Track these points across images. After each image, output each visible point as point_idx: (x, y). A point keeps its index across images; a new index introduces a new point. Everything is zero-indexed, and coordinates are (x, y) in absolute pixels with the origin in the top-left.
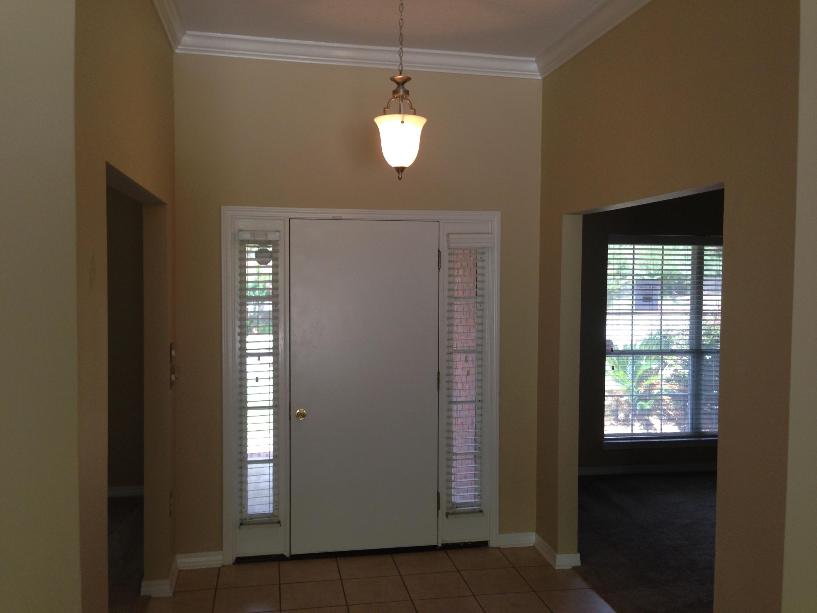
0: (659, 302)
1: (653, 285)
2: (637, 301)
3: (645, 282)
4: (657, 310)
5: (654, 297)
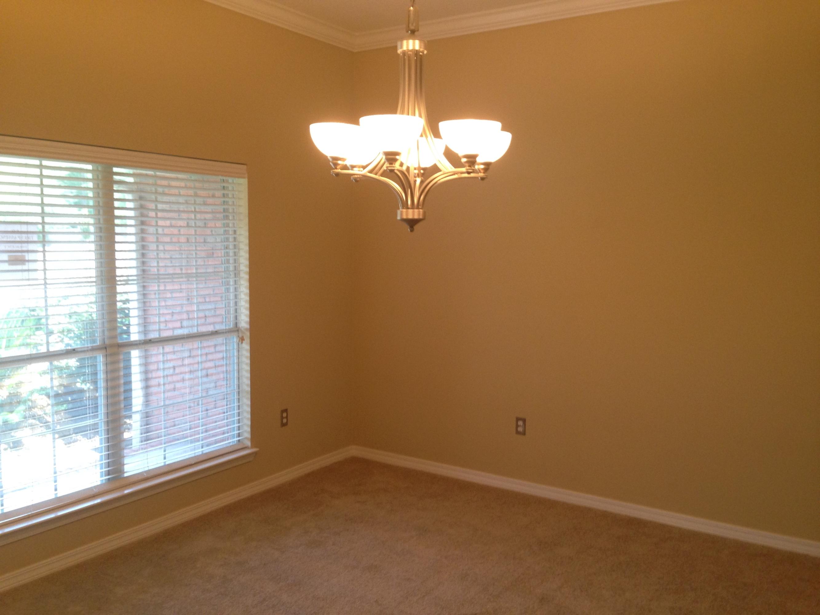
0: (40, 266)
1: (28, 232)
4: (37, 279)
5: (30, 256)
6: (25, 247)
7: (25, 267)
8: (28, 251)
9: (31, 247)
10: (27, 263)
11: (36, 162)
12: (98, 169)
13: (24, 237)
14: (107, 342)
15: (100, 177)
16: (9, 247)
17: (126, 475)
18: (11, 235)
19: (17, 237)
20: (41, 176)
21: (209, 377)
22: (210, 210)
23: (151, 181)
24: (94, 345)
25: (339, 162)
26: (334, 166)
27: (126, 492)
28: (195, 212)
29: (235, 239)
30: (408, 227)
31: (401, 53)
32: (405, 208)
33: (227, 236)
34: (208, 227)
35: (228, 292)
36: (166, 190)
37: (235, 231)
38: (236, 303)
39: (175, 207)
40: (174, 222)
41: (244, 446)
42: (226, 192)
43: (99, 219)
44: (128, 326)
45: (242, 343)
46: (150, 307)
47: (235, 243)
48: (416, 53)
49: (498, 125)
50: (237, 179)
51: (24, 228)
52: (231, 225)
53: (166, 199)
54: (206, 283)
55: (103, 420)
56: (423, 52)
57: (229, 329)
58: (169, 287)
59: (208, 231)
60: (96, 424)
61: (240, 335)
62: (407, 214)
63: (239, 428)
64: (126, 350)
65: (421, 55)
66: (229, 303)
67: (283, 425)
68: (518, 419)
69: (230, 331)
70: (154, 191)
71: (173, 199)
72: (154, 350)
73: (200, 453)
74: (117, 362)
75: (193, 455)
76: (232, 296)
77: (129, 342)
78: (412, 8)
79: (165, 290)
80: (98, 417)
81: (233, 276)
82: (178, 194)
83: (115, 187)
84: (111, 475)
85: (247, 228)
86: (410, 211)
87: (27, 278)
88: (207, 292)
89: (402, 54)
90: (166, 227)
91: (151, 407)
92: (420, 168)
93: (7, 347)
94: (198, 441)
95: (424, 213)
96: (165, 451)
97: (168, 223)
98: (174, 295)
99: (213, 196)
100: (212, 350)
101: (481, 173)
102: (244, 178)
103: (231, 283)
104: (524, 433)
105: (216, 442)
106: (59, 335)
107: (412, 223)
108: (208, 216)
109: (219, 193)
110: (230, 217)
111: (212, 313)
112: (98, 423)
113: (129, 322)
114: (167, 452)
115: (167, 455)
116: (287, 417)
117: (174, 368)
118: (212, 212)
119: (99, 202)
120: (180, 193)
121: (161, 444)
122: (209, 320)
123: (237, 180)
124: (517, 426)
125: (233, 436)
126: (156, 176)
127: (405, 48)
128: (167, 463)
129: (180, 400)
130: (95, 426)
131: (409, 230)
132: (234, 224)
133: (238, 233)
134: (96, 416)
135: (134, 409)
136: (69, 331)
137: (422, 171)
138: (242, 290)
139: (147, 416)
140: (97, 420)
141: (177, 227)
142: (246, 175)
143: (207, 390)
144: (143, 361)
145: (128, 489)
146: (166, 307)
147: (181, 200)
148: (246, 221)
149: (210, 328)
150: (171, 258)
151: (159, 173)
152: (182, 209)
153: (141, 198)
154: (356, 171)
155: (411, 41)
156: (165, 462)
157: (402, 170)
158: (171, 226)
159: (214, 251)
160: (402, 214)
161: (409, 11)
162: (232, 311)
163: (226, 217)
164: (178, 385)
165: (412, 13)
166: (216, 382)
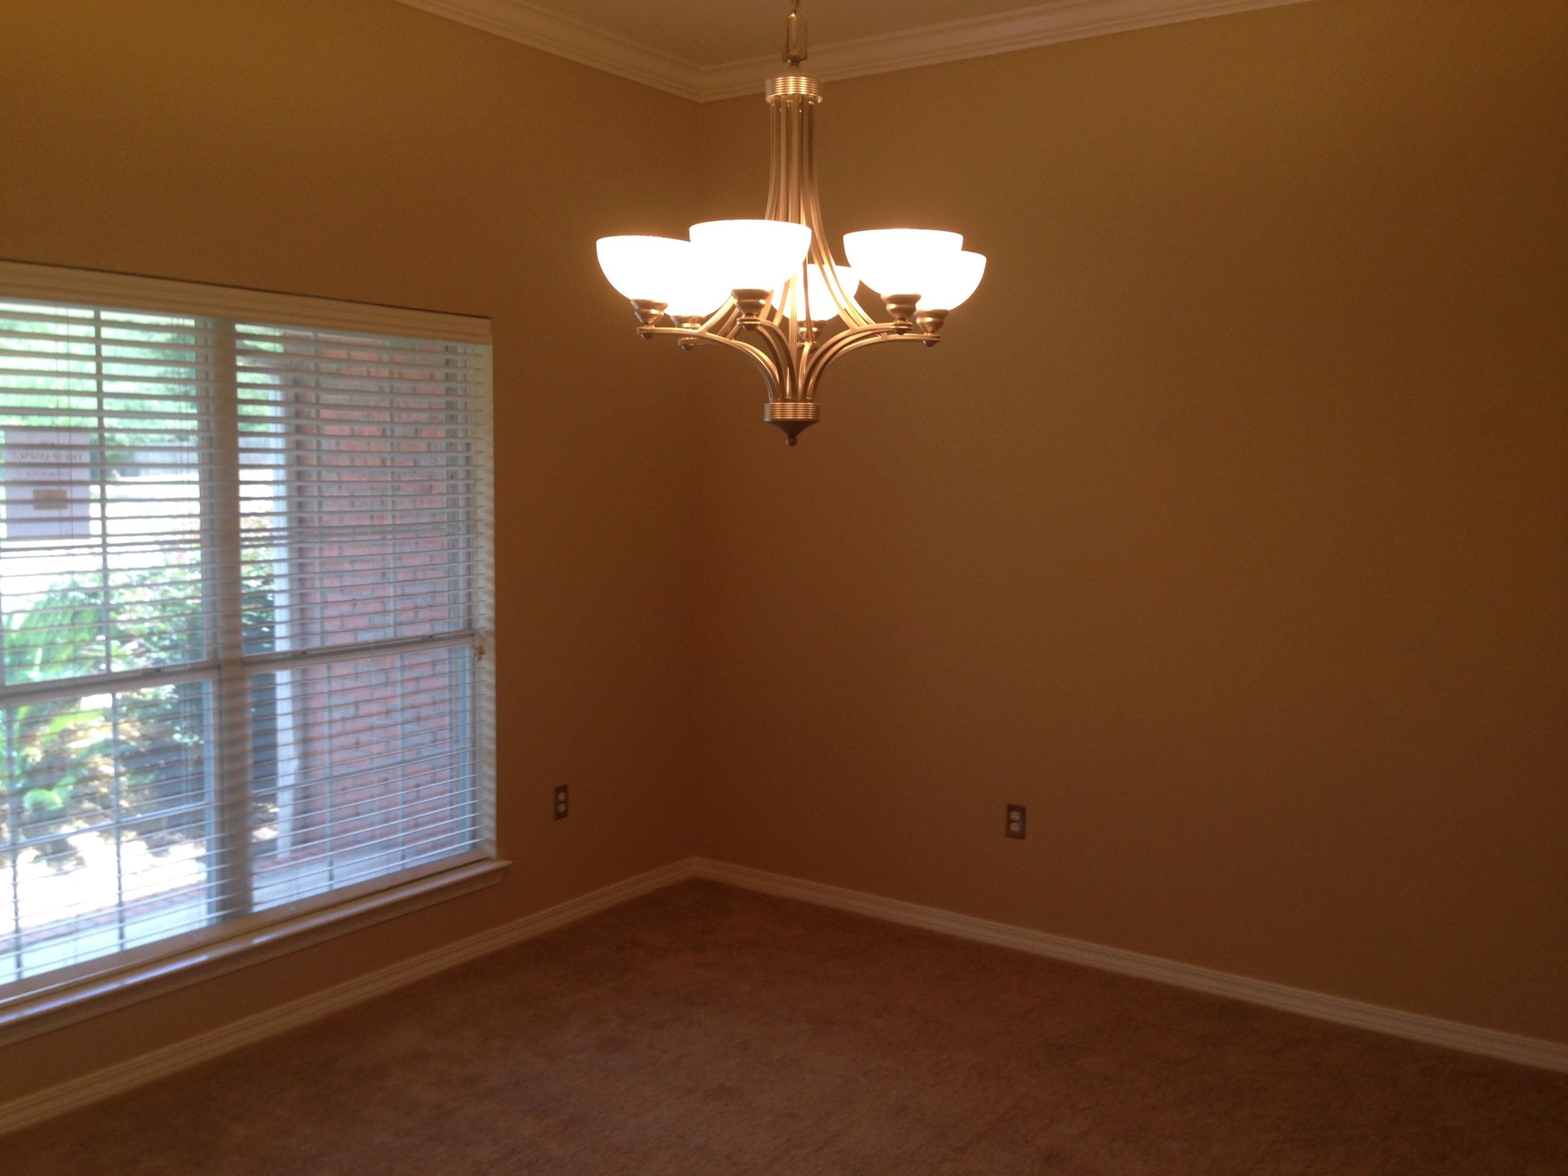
0: (95, 510)
1: (70, 447)
2: (13, 507)
3: (38, 438)
4: (88, 536)
5: (76, 492)
6: (65, 474)
7: (65, 513)
8: (71, 483)
10: (69, 506)
11: (89, 314)
12: (206, 325)
13: (64, 456)
14: (222, 655)
15: (210, 342)
16: (35, 475)
17: (257, 909)
18: (40, 452)
19: (50, 456)
21: (423, 722)
22: (425, 406)
23: (311, 350)
24: (197, 661)
25: (653, 311)
26: (643, 320)
27: (257, 941)
28: (392, 408)
29: (468, 460)
30: (786, 436)
31: (772, 102)
32: (779, 399)
33: (452, 454)
34: (421, 438)
35: (454, 561)
36: (344, 368)
37: (468, 445)
38: (469, 583)
39: (359, 400)
40: (357, 428)
41: (485, 856)
42: (450, 371)
43: (208, 422)
44: (272, 625)
45: (480, 659)
46: (312, 588)
47: (469, 468)
48: (801, 101)
49: (957, 239)
50: (472, 346)
51: (64, 439)
52: (460, 434)
53: (341, 384)
54: (417, 543)
55: (213, 805)
56: (814, 100)
57: (456, 632)
58: (348, 552)
59: (422, 446)
60: (200, 812)
61: (477, 644)
62: (783, 411)
63: (474, 821)
64: (262, 670)
65: (810, 106)
66: (456, 583)
67: (560, 816)
68: (1011, 808)
69: (457, 636)
70: (313, 369)
71: (355, 384)
72: (320, 670)
73: (399, 869)
74: (241, 693)
75: (385, 873)
76: (461, 569)
77: (271, 655)
78: (793, 15)
79: (340, 556)
80: (202, 800)
81: (463, 530)
82: (366, 375)
83: (240, 362)
84: (228, 908)
85: (490, 438)
86: (790, 405)
87: (69, 533)
88: (417, 561)
89: (775, 104)
90: (343, 437)
91: (312, 779)
92: (808, 323)
93: (46, 663)
94: (395, 845)
95: (817, 410)
96: (331, 864)
97: (346, 429)
98: (358, 566)
99: (432, 378)
100: (427, 671)
101: (928, 332)
102: (485, 343)
103: (461, 544)
104: (1021, 835)
105: (435, 846)
106: (142, 641)
107: (793, 428)
108: (423, 417)
109: (439, 374)
110: (459, 418)
111: (429, 600)
112: (204, 809)
113: (273, 618)
114: (336, 865)
115: (336, 872)
116: (565, 802)
117: (356, 704)
118: (429, 409)
119: (207, 390)
120: (369, 372)
121: (324, 851)
122: (423, 614)
123: (471, 348)
124: (1010, 821)
125: (462, 838)
126: (316, 341)
127: (780, 92)
128: (336, 887)
129: (365, 765)
130: (197, 816)
131: (787, 442)
132: (466, 431)
133: (473, 448)
134: (199, 797)
135: (282, 782)
136: (162, 634)
137: (815, 329)
138: (480, 557)
139: (305, 796)
140: (202, 805)
141: (364, 437)
142: (490, 339)
143: (418, 747)
144: (299, 691)
145: (261, 935)
146: (342, 589)
147: (371, 386)
148: (489, 426)
149: (424, 630)
150: (352, 496)
151: (322, 335)
152: (372, 404)
153: (296, 383)
154: (687, 328)
155: (791, 80)
156: (331, 885)
157: (773, 327)
158: (352, 436)
159: (432, 483)
160: (773, 413)
161: (789, 21)
162: (462, 596)
163: (452, 419)
164: (363, 737)
165: (793, 24)
166: (434, 733)
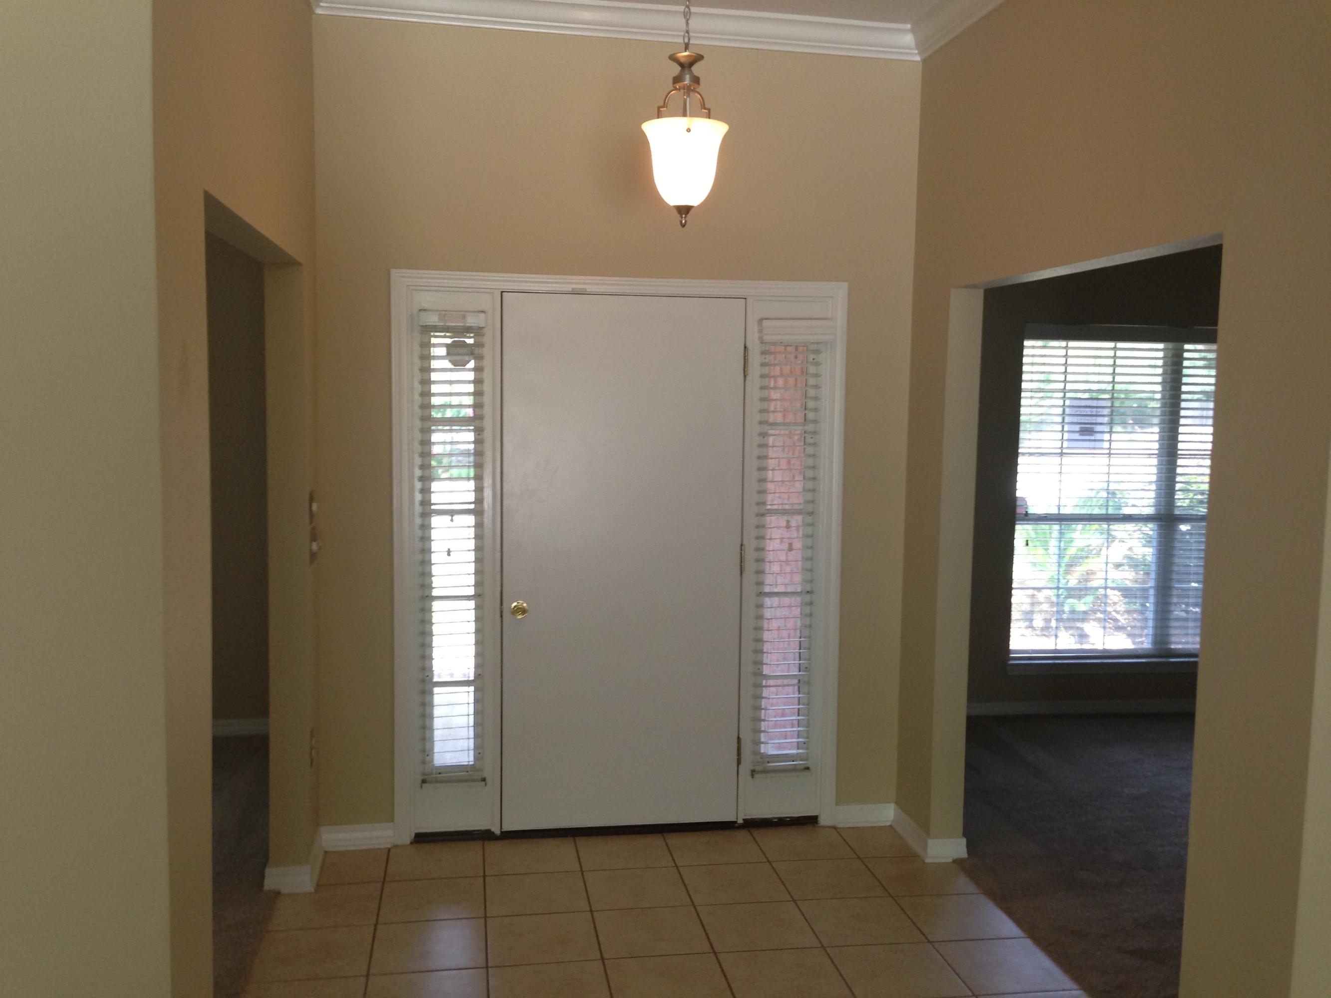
0: (1107, 436)
1: (1097, 407)
2: (1070, 434)
3: (1083, 403)
4: (1103, 448)
5: (1099, 428)
6: (1095, 420)
7: (1093, 438)
8: (1096, 424)
9: (1100, 420)
10: (1094, 434)
11: (1111, 344)
13: (1094, 411)
16: (1081, 419)
19: (1088, 411)
20: (1115, 357)
87: (1094, 447)
